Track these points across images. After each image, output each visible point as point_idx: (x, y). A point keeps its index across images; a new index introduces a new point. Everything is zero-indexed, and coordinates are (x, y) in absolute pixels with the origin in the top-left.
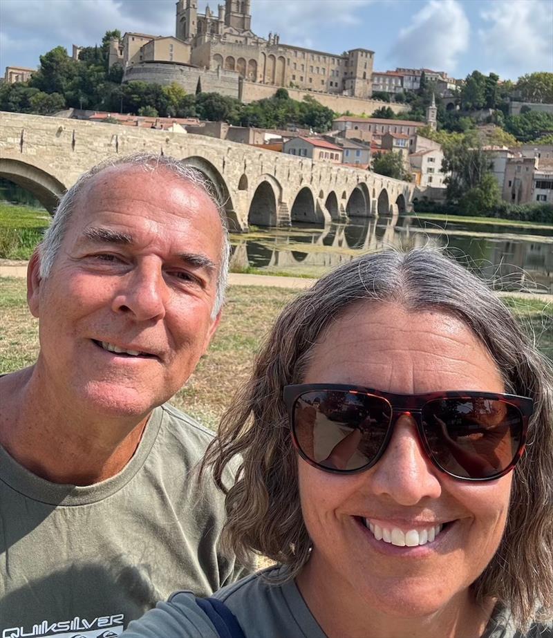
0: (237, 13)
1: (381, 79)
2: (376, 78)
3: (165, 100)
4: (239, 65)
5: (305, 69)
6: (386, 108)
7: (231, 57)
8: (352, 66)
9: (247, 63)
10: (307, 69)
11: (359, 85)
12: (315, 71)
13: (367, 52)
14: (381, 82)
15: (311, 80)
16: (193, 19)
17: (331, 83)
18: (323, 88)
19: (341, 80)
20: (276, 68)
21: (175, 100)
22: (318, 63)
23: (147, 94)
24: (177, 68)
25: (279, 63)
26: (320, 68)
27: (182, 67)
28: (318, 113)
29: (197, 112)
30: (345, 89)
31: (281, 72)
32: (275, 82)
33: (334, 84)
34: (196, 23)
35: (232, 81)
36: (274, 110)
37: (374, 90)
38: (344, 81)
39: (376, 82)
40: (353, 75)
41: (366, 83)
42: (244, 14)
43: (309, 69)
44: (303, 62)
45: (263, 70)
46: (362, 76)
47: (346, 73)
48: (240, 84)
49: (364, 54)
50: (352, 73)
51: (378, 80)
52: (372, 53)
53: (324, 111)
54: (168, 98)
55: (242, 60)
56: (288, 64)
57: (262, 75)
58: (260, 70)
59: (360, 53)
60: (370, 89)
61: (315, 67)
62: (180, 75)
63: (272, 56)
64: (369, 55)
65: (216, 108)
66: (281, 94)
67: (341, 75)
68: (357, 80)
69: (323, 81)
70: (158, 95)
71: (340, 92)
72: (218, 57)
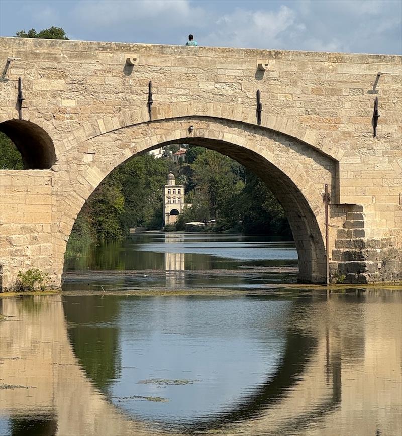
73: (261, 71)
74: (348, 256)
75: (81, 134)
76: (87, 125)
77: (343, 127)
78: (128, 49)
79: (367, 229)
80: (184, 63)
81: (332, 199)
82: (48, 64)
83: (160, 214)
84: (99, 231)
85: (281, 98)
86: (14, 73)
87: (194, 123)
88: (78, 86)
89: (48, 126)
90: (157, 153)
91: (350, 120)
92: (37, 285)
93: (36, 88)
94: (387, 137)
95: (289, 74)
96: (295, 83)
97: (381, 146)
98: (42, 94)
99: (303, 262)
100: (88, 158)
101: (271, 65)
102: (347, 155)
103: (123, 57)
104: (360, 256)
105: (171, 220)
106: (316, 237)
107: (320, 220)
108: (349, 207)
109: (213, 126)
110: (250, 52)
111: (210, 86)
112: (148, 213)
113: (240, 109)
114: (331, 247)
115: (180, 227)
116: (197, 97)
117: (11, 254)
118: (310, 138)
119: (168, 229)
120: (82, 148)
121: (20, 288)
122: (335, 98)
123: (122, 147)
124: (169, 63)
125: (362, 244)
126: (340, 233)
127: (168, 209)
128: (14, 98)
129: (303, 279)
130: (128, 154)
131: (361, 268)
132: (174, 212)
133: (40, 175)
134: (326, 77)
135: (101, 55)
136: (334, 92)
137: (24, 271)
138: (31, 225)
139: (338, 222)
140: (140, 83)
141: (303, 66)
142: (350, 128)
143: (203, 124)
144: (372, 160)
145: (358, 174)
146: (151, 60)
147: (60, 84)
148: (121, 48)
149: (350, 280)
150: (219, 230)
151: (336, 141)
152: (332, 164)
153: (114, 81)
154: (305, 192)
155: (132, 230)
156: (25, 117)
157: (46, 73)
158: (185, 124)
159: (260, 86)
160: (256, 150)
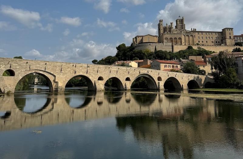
0: (180, 24)
1: (238, 38)
2: (236, 38)
3: (143, 55)
4: (175, 40)
5: (203, 38)
6: (238, 48)
7: (172, 38)
8: (224, 34)
9: (178, 39)
10: (204, 38)
11: (228, 41)
12: (208, 38)
13: (230, 29)
14: (239, 39)
15: (207, 42)
16: (162, 28)
17: (216, 42)
18: (213, 44)
19: (221, 40)
20: (190, 39)
21: (146, 54)
22: (209, 35)
23: (137, 53)
24: (148, 44)
25: (191, 38)
26: (210, 37)
27: (150, 43)
28: (202, 53)
29: (153, 57)
30: (223, 43)
31: (192, 40)
32: (190, 44)
33: (218, 42)
34: (163, 30)
35: (169, 46)
36: (184, 53)
37: (236, 42)
38: (222, 41)
39: (236, 39)
40: (225, 38)
41: (231, 40)
42: (182, 24)
43: (205, 38)
44: (202, 36)
45: (184, 41)
46: (229, 38)
47: (222, 38)
48: (172, 46)
49: (228, 30)
50: (225, 37)
51: (237, 38)
52: (232, 29)
53: (205, 52)
54: (144, 54)
55: (175, 38)
56: (195, 37)
57: (184, 42)
58: (183, 41)
59: (226, 30)
60: (233, 42)
61: (208, 37)
62: (149, 46)
63: (188, 36)
64: (231, 30)
65: (160, 55)
66: (190, 48)
67: (221, 38)
68: (227, 40)
69: (212, 42)
70: (141, 54)
71: (220, 45)
72: (166, 39)
73: (46, 64)
74: (56, 88)
75: (19, 72)
76: (20, 70)
77: (57, 71)
78: (27, 60)
79: (59, 85)
80: (35, 62)
81: (54, 81)
82: (15, 62)
83: (34, 82)
84: (24, 85)
85: (48, 67)
86: (10, 63)
87: (36, 70)
88: (19, 65)
89: (14, 70)
90: (34, 74)
91: (58, 70)
92: (10, 93)
93: (13, 65)
94: (63, 73)
95: (50, 64)
96: (50, 65)
97: (62, 74)
98: (14, 66)
99: (50, 89)
100: (20, 75)
101: (47, 63)
102: (57, 75)
103: (26, 61)
104: (58, 89)
105: (35, 83)
106: (52, 86)
107: (52, 84)
108: (57, 82)
109: (38, 71)
110: (45, 61)
111: (39, 66)
112: (32, 82)
113: (43, 69)
114: (54, 87)
115: (37, 84)
116: (36, 67)
117: (7, 88)
118: (52, 73)
119: (35, 85)
120: (19, 73)
121: (7, 93)
122: (56, 68)
123: (25, 73)
124: (33, 62)
125: (58, 87)
126: (55, 85)
127: (35, 82)
128: (10, 66)
129: (50, 92)
130: (26, 74)
131: (58, 90)
132: (36, 82)
133: (13, 77)
134: (55, 65)
135: (23, 61)
136: (56, 67)
137: (8, 91)
138: (10, 84)
139: (55, 84)
140: (29, 65)
141: (52, 63)
142: (58, 71)
143: (37, 71)
144: (60, 75)
145: (58, 78)
146: (31, 62)
147: (17, 65)
148: (26, 60)
149: (56, 92)
150: (42, 85)
151: (56, 73)
152: (55, 76)
153: (25, 64)
154: (51, 80)
155: (29, 85)
156: (11, 69)
157: (15, 63)
158: (35, 71)
159: (46, 66)
160: (44, 74)
